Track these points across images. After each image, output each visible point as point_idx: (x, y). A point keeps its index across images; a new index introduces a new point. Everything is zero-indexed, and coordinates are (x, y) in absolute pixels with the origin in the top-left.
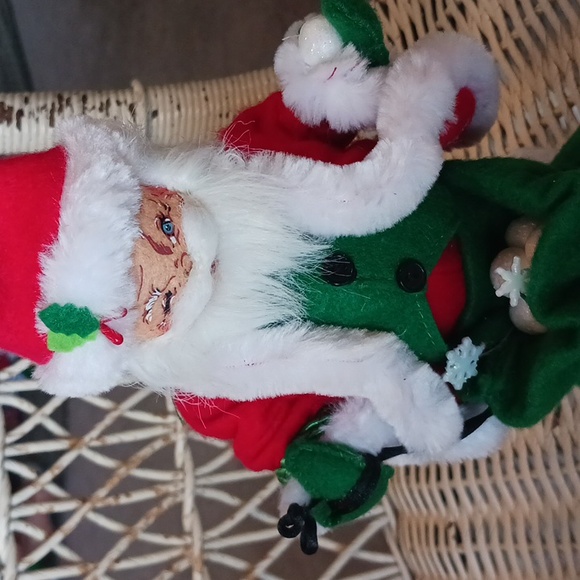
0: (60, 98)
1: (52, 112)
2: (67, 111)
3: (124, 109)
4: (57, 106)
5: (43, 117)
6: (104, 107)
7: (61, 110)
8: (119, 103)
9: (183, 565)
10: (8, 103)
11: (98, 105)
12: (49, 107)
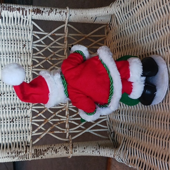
0: (51, 9)
1: (49, 12)
2: (52, 12)
3: (64, 13)
4: (50, 11)
5: (47, 13)
6: (60, 12)
7: (51, 12)
8: (63, 12)
9: (64, 109)
10: (40, 9)
11: (59, 12)
12: (49, 11)
